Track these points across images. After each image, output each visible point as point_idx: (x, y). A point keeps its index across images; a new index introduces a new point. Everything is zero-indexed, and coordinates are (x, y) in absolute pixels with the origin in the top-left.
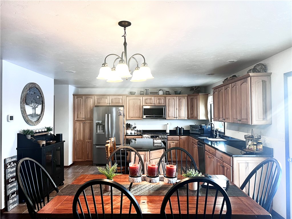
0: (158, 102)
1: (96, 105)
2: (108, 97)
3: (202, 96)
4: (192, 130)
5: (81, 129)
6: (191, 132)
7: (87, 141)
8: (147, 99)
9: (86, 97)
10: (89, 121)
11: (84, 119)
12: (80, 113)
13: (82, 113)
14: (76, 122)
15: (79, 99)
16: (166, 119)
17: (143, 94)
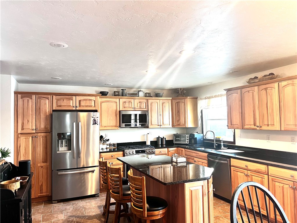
0: (139, 106)
1: (54, 109)
2: (74, 97)
3: (190, 99)
4: (176, 140)
5: (29, 147)
6: (175, 142)
7: (39, 165)
8: (125, 102)
9: (37, 96)
10: (43, 134)
11: (34, 131)
12: (28, 121)
13: (31, 121)
14: (20, 135)
15: (26, 99)
16: (148, 127)
17: (118, 95)
